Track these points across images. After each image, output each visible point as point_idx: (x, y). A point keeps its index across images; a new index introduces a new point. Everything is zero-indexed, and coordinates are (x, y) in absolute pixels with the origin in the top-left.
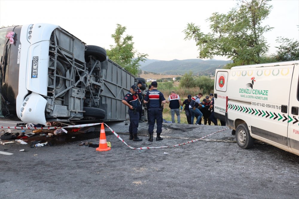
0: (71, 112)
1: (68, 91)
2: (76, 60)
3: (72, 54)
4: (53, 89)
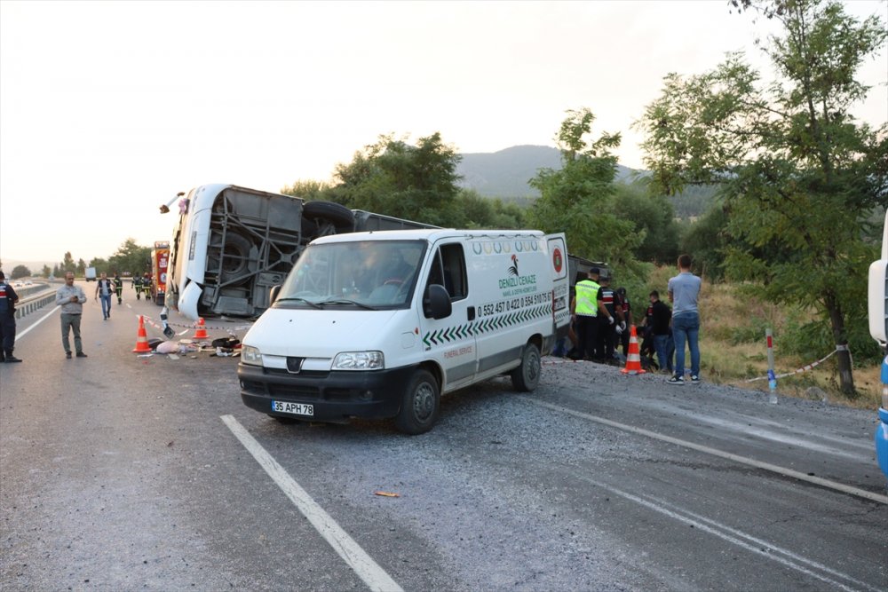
0: (257, 308)
1: (253, 277)
2: (271, 229)
3: (265, 221)
4: (217, 274)
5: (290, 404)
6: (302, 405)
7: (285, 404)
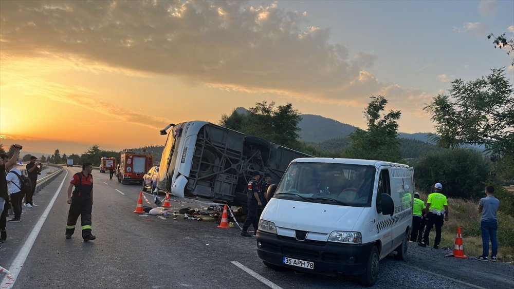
0: (216, 194)
1: (216, 175)
2: (227, 149)
3: (225, 145)
4: (197, 172)
5: (297, 260)
6: (306, 262)
7: (293, 260)
